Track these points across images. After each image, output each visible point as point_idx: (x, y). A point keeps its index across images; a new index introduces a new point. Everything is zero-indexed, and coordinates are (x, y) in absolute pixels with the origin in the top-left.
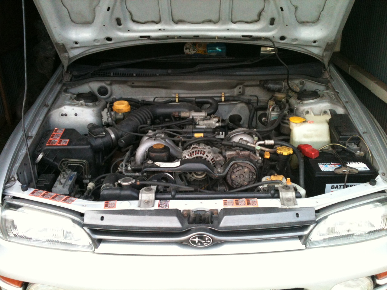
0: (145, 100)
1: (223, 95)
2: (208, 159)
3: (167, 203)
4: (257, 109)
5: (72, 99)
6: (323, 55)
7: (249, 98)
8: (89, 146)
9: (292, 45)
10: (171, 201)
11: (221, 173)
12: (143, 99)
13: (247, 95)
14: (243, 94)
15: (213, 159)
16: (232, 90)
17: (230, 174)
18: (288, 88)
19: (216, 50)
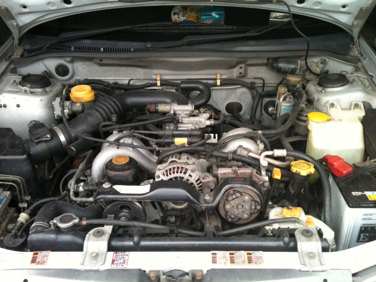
0: (118, 83)
1: (219, 78)
2: (192, 180)
3: (126, 257)
4: (262, 96)
5: (15, 84)
6: (353, 24)
7: (253, 81)
8: (25, 156)
9: (312, 10)
10: (132, 254)
11: (209, 203)
12: (115, 81)
13: (250, 78)
14: (244, 75)
15: (199, 179)
16: (231, 70)
17: (223, 203)
18: (305, 68)
19: (211, 15)
